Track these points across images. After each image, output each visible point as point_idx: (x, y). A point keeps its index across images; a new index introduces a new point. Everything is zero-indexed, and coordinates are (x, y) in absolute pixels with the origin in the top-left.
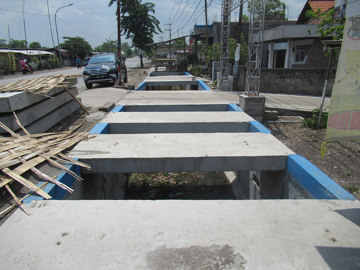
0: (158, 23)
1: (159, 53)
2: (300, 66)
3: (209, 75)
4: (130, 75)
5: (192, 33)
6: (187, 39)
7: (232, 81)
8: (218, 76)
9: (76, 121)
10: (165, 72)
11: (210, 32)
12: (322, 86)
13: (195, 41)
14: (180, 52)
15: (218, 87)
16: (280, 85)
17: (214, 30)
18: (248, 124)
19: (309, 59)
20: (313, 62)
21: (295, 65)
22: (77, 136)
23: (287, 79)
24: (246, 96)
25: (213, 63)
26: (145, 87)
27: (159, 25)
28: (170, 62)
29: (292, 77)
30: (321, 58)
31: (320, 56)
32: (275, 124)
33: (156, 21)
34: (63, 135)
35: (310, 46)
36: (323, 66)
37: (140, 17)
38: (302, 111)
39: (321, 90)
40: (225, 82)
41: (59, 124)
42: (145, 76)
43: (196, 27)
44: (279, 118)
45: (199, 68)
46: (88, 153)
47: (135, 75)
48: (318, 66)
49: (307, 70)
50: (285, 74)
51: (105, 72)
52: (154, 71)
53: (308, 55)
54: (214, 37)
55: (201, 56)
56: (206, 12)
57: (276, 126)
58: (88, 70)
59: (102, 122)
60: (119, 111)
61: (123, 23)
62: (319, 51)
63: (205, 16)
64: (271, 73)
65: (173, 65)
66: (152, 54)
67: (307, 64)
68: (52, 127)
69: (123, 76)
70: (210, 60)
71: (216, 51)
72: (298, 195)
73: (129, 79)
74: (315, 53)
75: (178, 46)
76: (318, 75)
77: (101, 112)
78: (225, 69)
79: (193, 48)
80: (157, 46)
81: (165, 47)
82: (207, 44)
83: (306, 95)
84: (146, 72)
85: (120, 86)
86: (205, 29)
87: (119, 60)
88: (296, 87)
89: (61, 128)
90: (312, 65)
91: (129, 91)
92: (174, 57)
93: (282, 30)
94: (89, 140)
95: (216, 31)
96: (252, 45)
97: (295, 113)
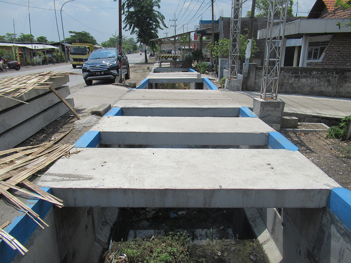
0: (163, 18)
1: (163, 49)
2: (316, 64)
3: (215, 72)
4: (134, 70)
5: (197, 29)
6: (192, 35)
7: (242, 80)
8: (224, 74)
9: (64, 127)
10: (169, 68)
11: (216, 28)
12: (341, 87)
13: (200, 37)
14: (185, 47)
15: (225, 86)
16: (295, 85)
17: (220, 26)
18: (266, 136)
19: (326, 57)
20: (331, 60)
21: (310, 63)
22: (58, 150)
23: (302, 78)
24: (262, 100)
25: (220, 59)
26: (147, 84)
27: (164, 20)
28: (174, 58)
29: (308, 77)
30: (339, 55)
31: (338, 54)
32: (295, 133)
33: (161, 17)
34: (39, 150)
35: (328, 42)
36: (342, 64)
37: (145, 12)
38: (325, 117)
39: (340, 91)
40: (234, 81)
41: (42, 131)
42: (148, 72)
43: (202, 22)
44: (299, 125)
45: (205, 65)
46: (65, 178)
47: (138, 71)
48: (336, 64)
49: (326, 69)
50: (301, 74)
51: (105, 68)
52: (158, 66)
53: (325, 52)
54: (220, 33)
55: (206, 52)
56: (213, 6)
57: (296, 135)
58: (88, 66)
59: (92, 129)
60: (115, 116)
61: (129, 18)
62: (338, 48)
63: (211, 11)
64: (285, 72)
65: (177, 62)
66: (156, 49)
67: (323, 63)
68: (33, 135)
69: (125, 72)
70: (216, 56)
71: (222, 48)
72: (347, 248)
73: (132, 75)
74: (333, 50)
75: (182, 42)
76: (338, 74)
77: (94, 115)
78: (234, 66)
79: (198, 43)
80: (161, 42)
81: (169, 42)
82: (213, 40)
83: (323, 96)
84: (150, 67)
85: (121, 84)
86: (211, 25)
87: (120, 56)
88: (312, 88)
89: (43, 136)
90: (329, 64)
91: (130, 89)
92: (179, 53)
93: (297, 25)
94: (72, 156)
95: (222, 26)
96: (271, 40)
97: (316, 119)
